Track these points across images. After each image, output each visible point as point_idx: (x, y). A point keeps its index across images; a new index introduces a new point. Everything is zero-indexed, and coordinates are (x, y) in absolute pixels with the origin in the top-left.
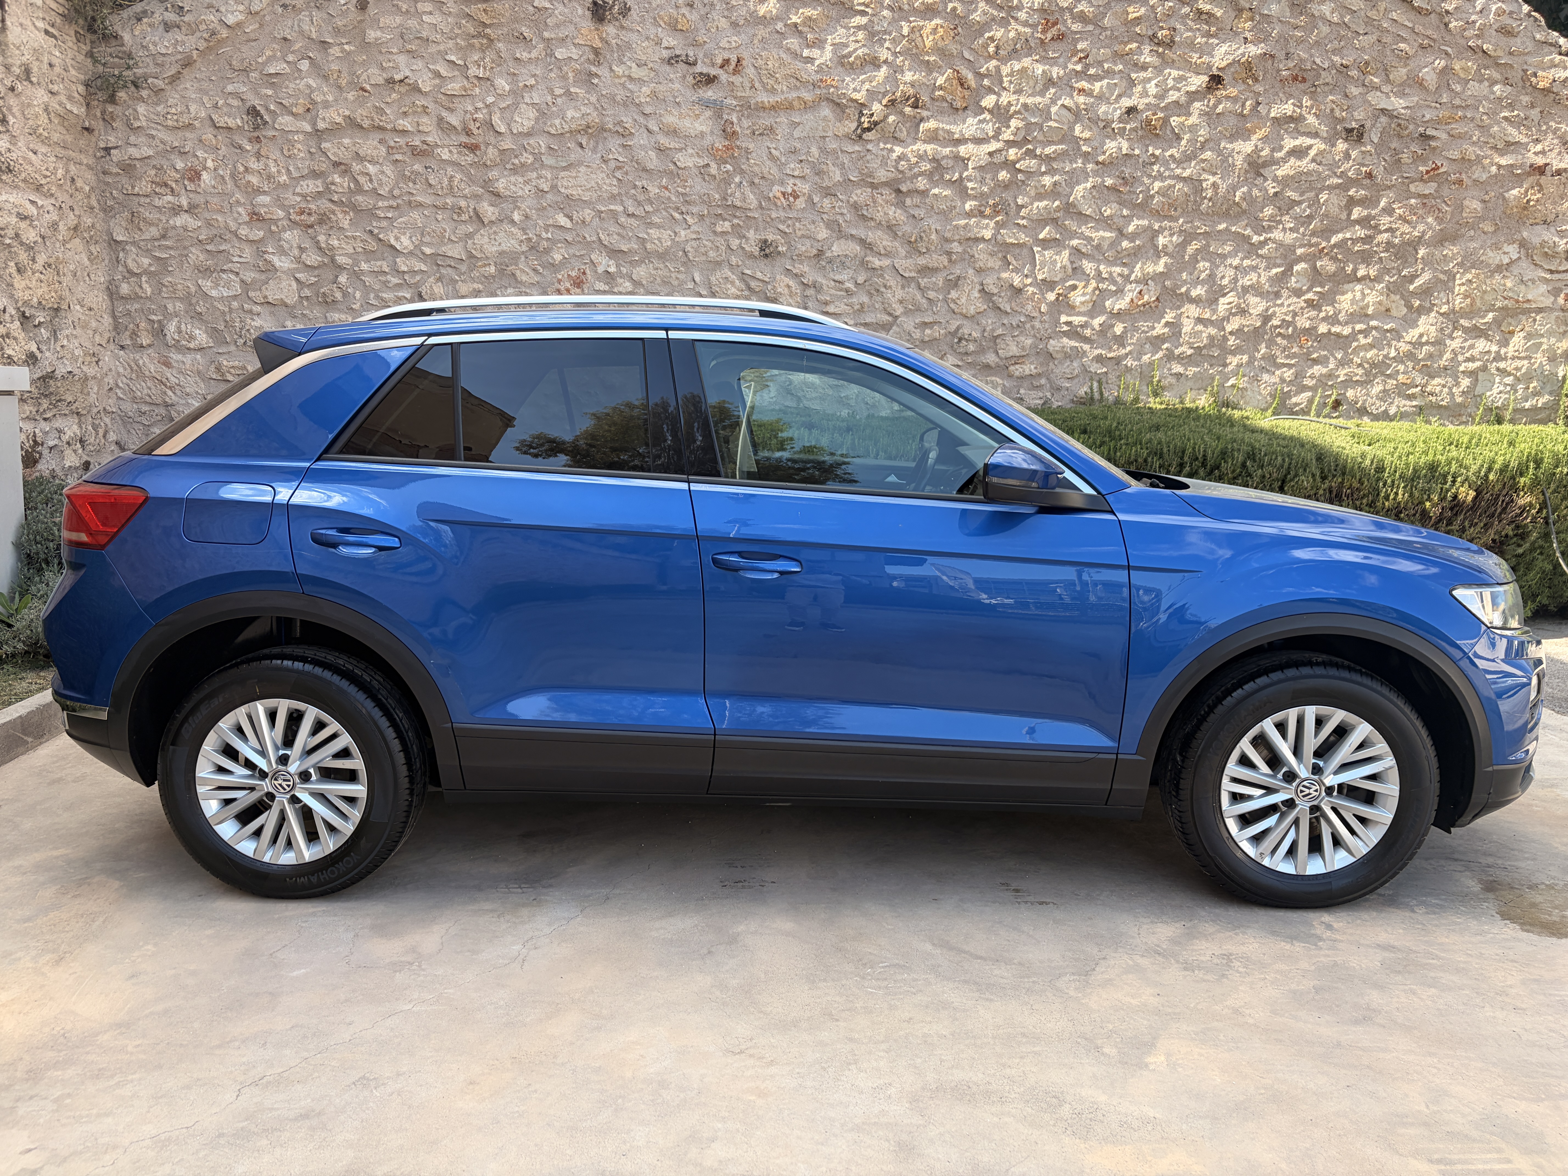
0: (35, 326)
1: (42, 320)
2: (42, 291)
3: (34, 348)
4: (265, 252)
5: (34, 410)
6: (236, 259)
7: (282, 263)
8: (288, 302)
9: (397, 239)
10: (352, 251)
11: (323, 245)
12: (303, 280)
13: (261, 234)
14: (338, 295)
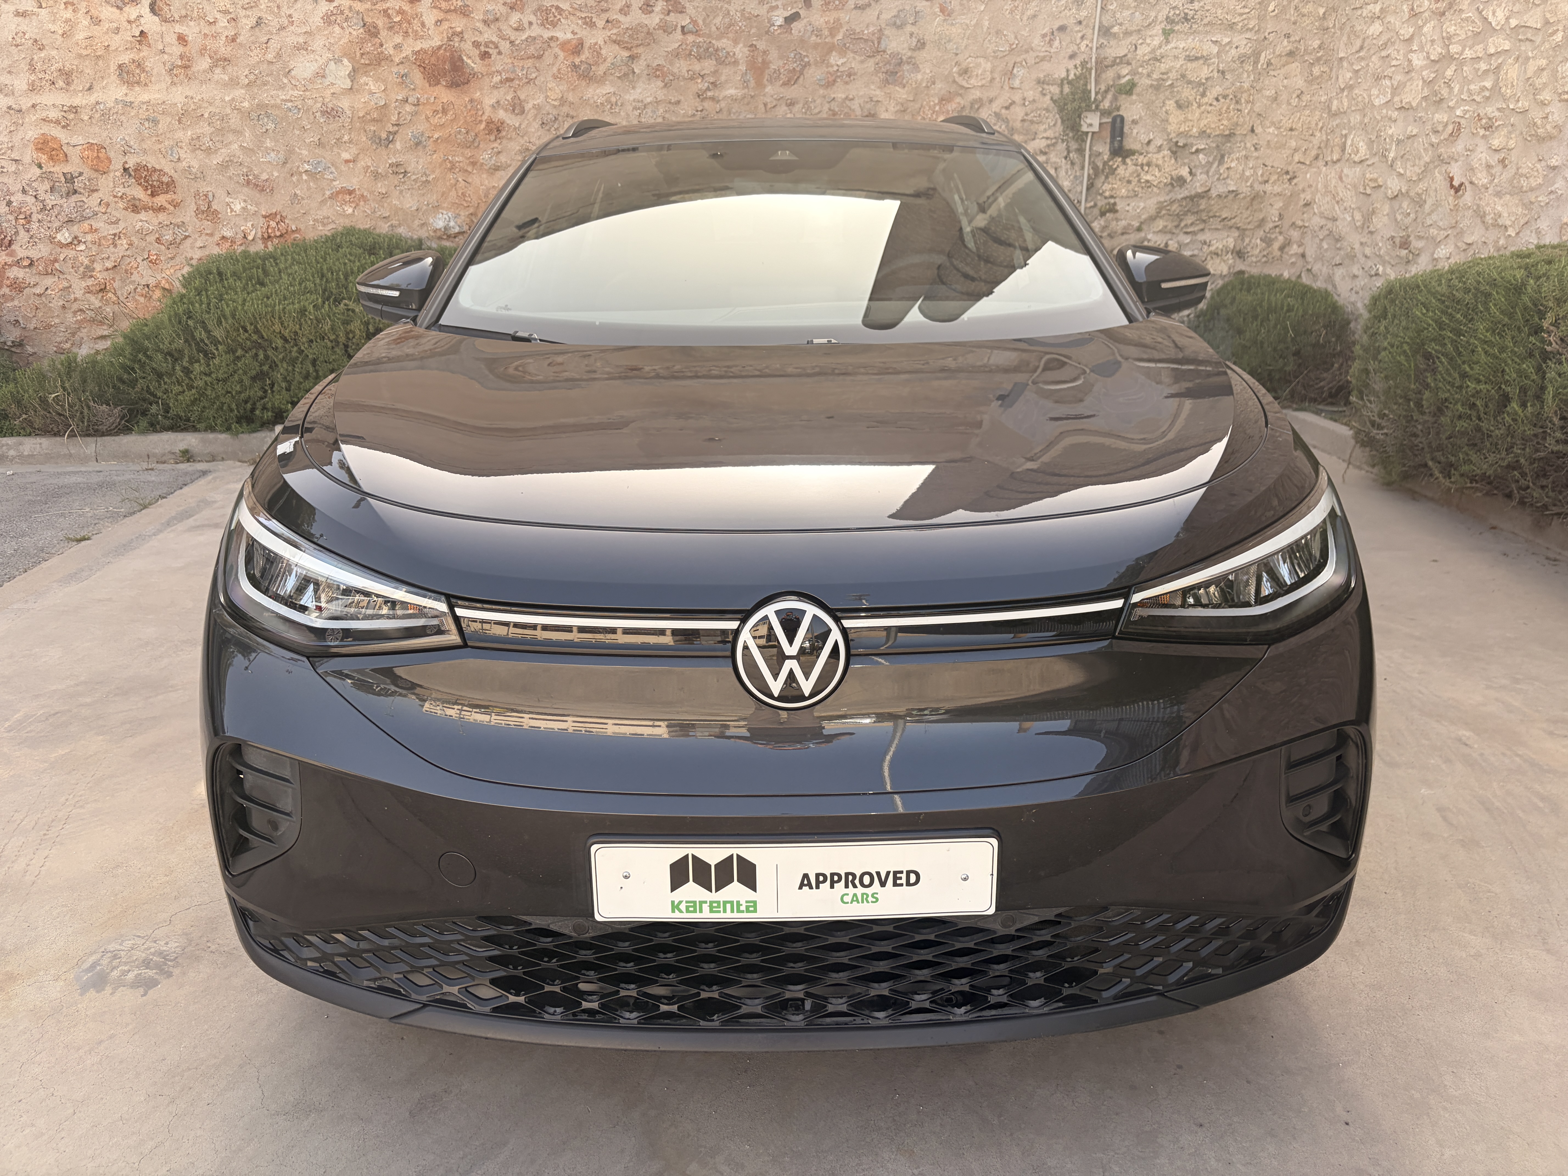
0: (1192, 153)
1: (1203, 147)
2: (1210, 121)
3: (1184, 172)
4: (1412, 51)
5: (1170, 225)
6: (1394, 63)
7: (1418, 61)
8: (1414, 104)
9: (1494, 13)
10: (1464, 36)
11: (1444, 34)
12: (1425, 77)
13: (1411, 30)
14: (1445, 92)
